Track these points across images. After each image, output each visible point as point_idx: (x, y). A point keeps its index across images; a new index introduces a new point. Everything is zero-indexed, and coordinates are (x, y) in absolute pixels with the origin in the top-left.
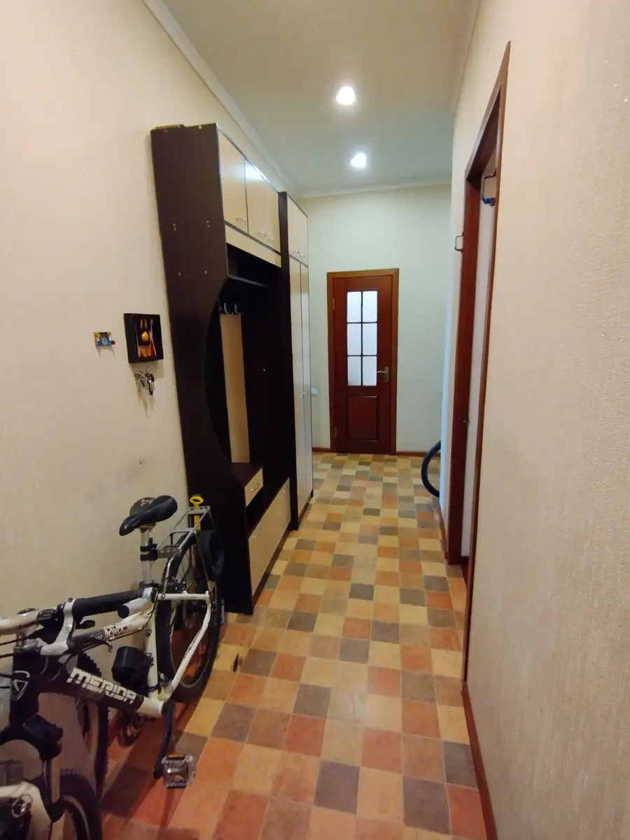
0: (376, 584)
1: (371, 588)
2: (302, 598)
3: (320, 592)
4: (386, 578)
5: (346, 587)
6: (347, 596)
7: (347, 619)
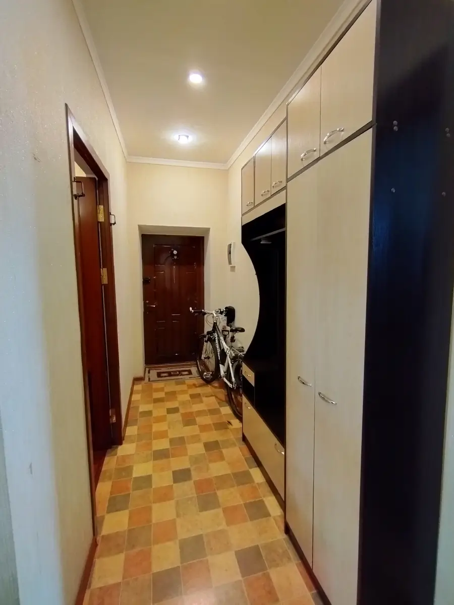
0: (172, 485)
1: (175, 481)
2: (222, 458)
3: (211, 465)
4: (164, 495)
5: (195, 476)
6: (192, 469)
7: (186, 455)
